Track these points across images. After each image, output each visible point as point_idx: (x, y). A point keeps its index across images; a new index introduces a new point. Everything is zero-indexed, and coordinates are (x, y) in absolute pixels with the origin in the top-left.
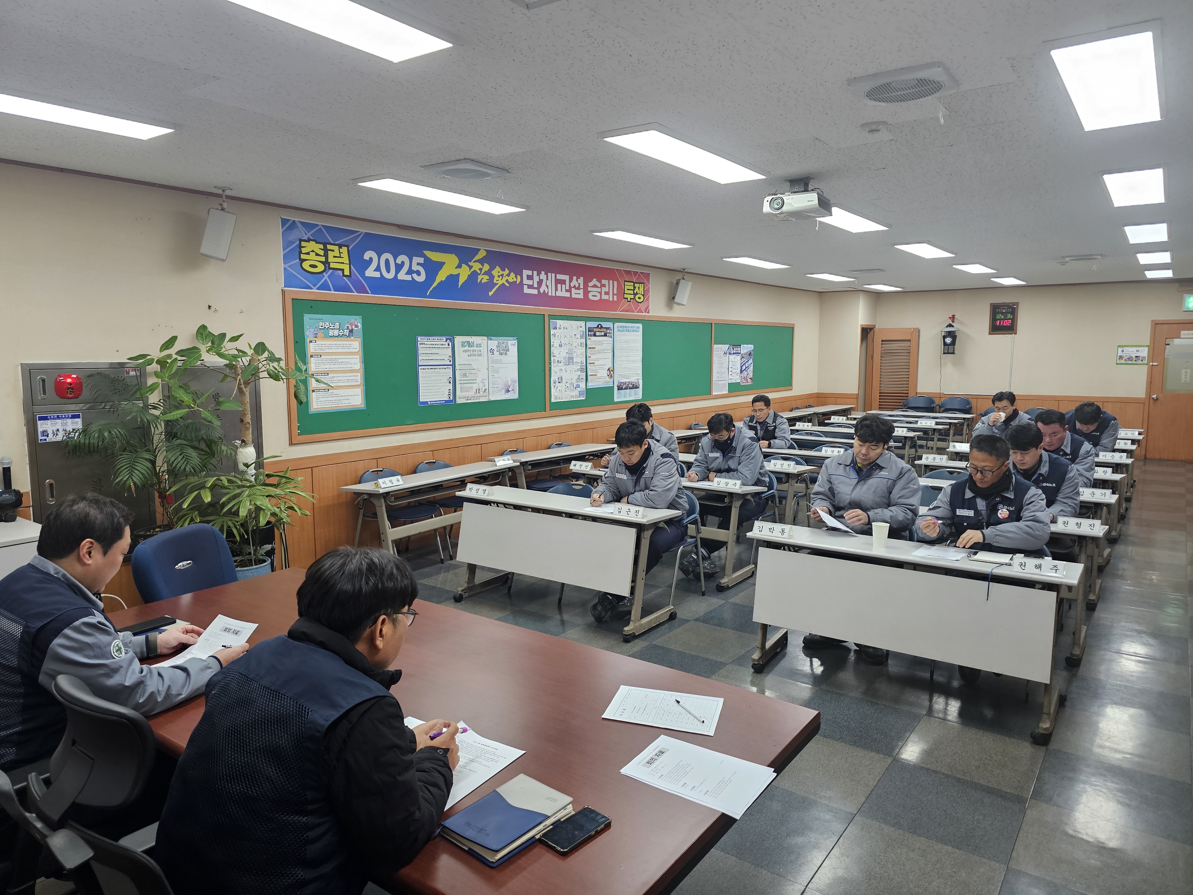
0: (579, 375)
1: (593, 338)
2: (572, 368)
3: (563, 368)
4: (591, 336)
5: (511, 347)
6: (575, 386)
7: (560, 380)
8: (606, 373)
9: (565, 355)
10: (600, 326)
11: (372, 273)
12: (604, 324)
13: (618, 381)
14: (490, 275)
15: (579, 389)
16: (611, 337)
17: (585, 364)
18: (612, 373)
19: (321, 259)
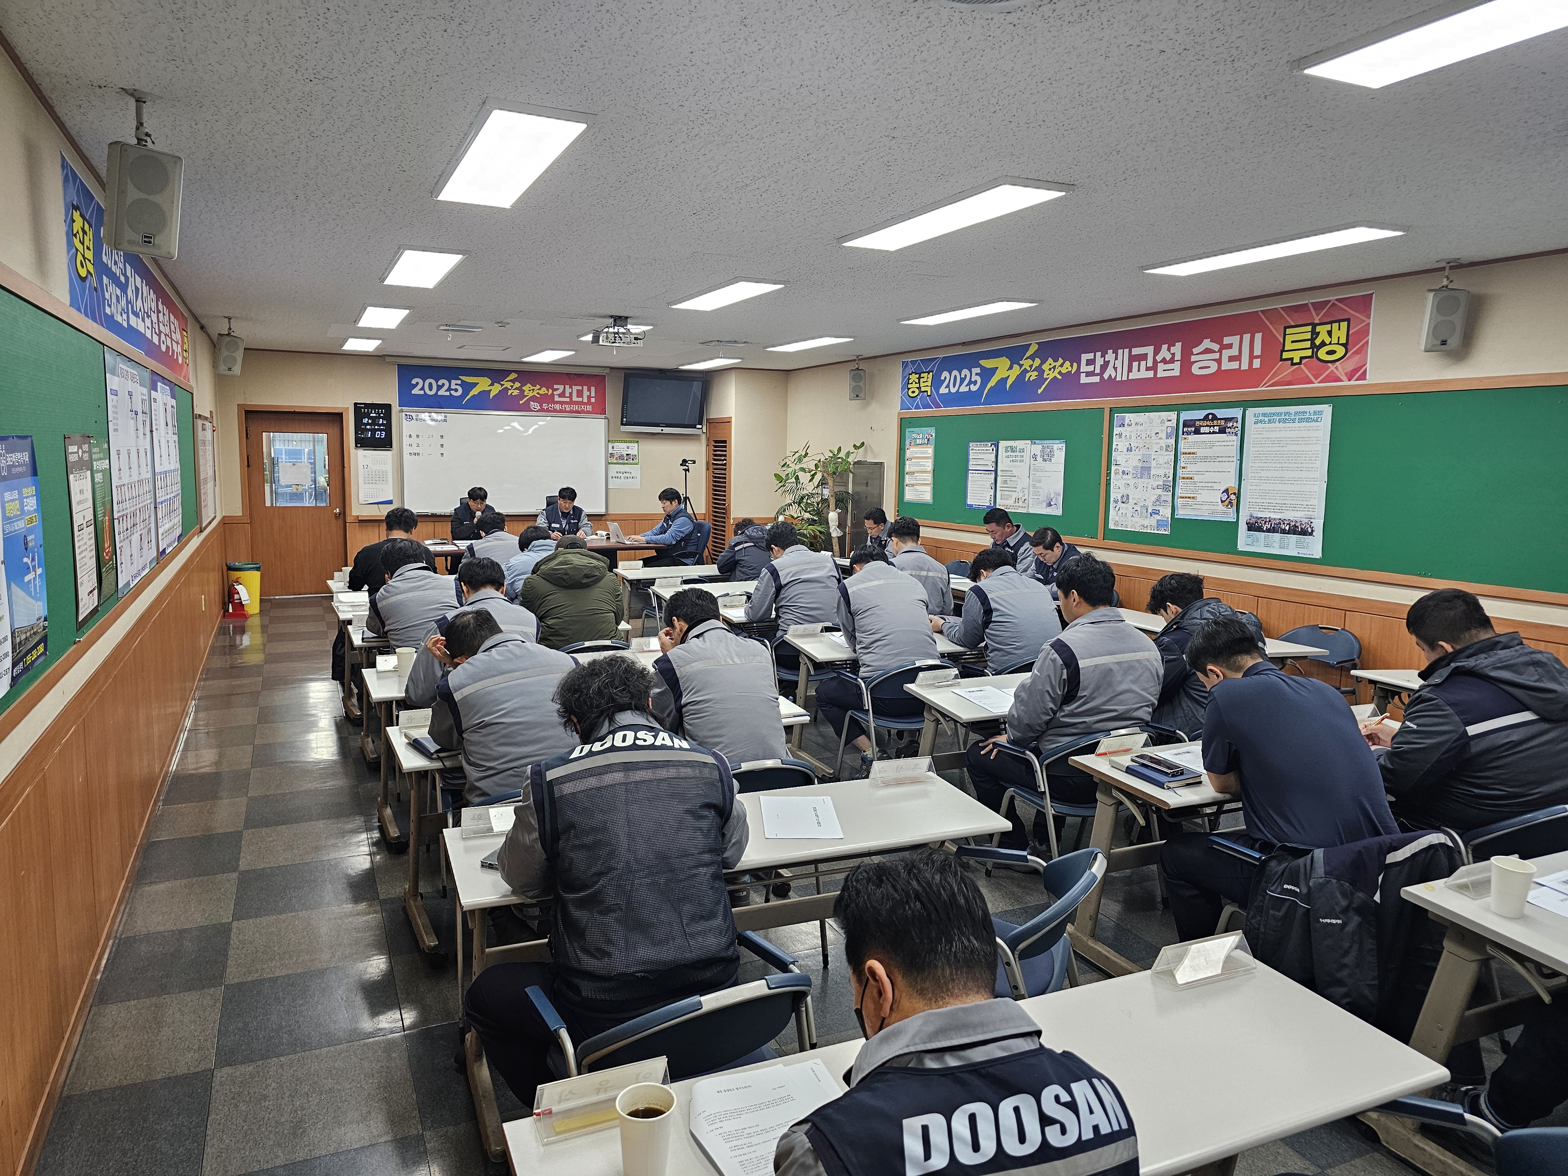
0: (1159, 495)
1: (1193, 438)
2: (1148, 483)
3: (1132, 482)
4: (1188, 433)
5: (1056, 452)
6: (1150, 511)
7: (1125, 500)
8: (1217, 496)
9: (1136, 463)
10: (1210, 417)
11: (943, 390)
12: (1221, 413)
13: (1248, 513)
14: (1039, 369)
15: (1158, 517)
16: (1236, 435)
17: (1171, 478)
18: (1233, 497)
19: (918, 385)
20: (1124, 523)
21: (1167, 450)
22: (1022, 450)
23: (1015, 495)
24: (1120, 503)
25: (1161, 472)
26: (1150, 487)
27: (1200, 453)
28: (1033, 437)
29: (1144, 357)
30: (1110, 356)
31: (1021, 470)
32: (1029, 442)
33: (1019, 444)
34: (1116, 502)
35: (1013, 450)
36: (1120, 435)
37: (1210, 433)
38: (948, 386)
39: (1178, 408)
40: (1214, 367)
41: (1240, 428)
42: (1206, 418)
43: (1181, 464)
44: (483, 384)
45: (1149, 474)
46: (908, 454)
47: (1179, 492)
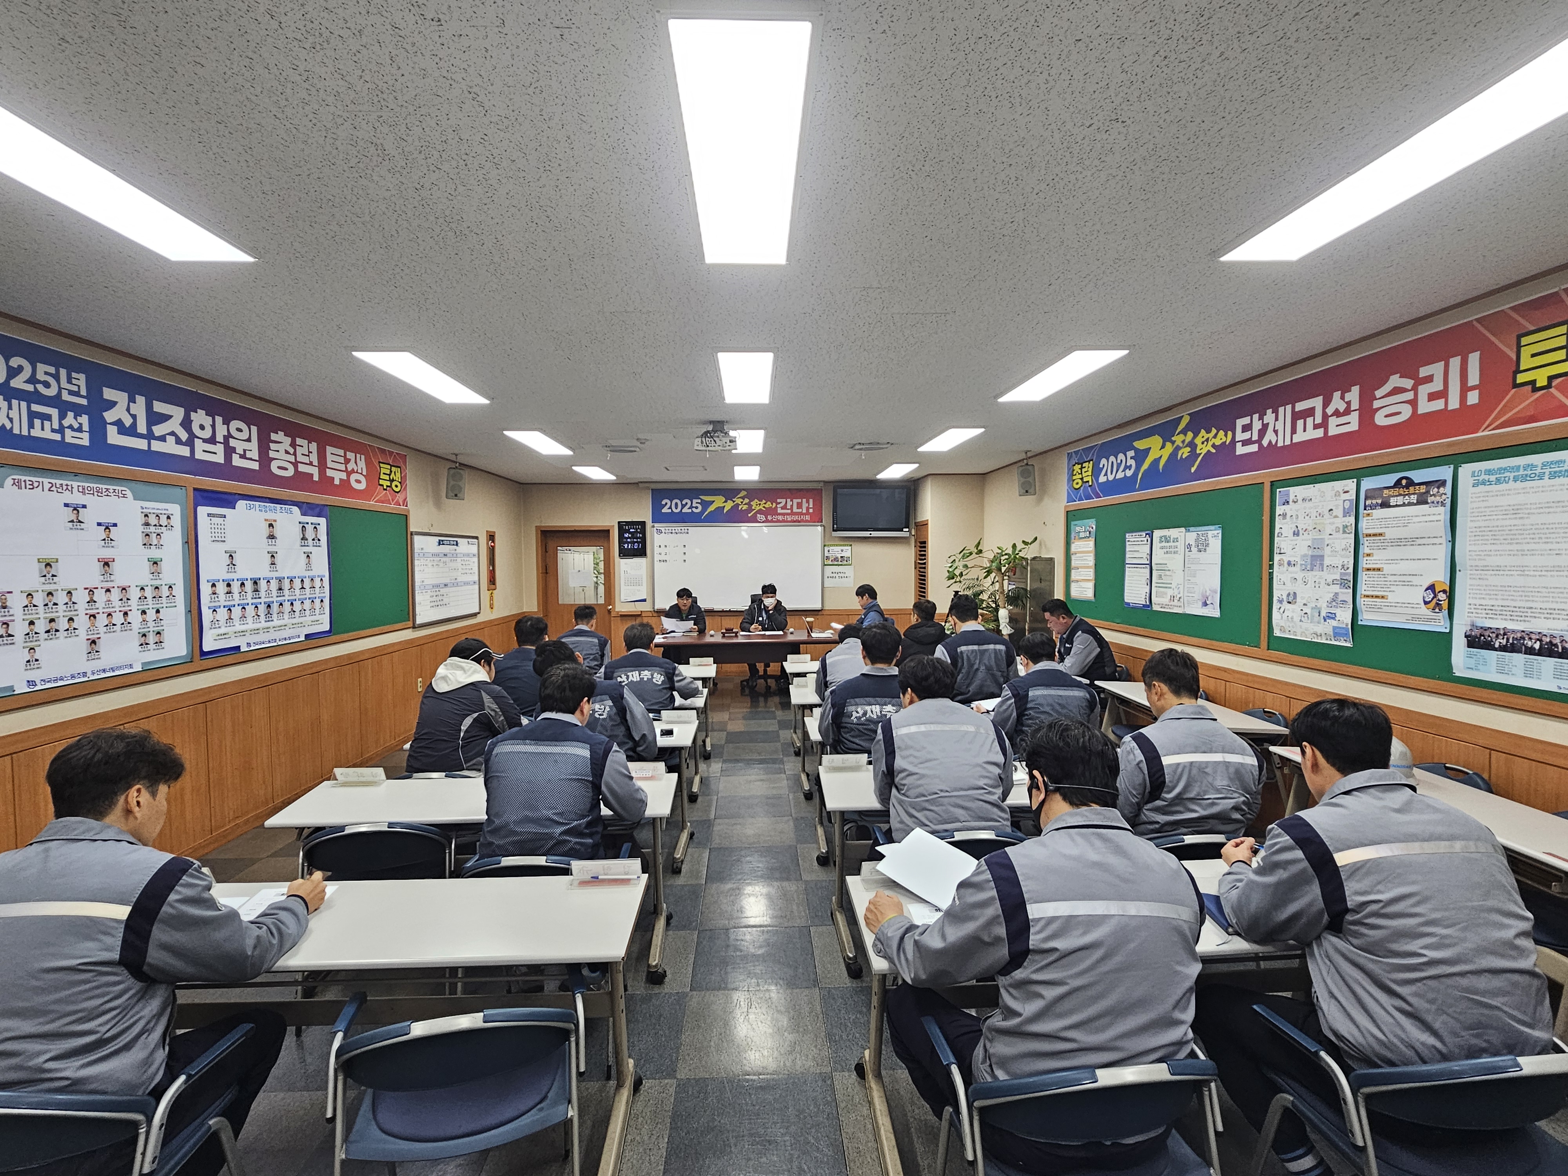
0: (1337, 594)
1: (1380, 513)
2: (1321, 578)
3: (1300, 575)
4: (1373, 507)
5: (1212, 540)
6: (1323, 614)
7: (1292, 599)
8: (1418, 595)
9: (1305, 551)
10: (1404, 482)
11: (1102, 479)
12: (1418, 476)
13: (1469, 621)
14: (1192, 445)
15: (1334, 623)
16: (1443, 504)
17: (1351, 570)
18: (1442, 596)
19: (1080, 476)
20: (1292, 630)
21: (1344, 532)
22: (1176, 540)
23: (1170, 592)
24: (1285, 603)
25: (1338, 562)
26: (1323, 582)
27: (1390, 534)
28: (1187, 524)
29: (1310, 412)
30: (1269, 417)
31: (1175, 562)
32: (1183, 529)
33: (1173, 533)
34: (1281, 601)
35: (1167, 539)
36: (1284, 516)
37: (1404, 505)
38: (1106, 474)
39: (1358, 474)
40: (1406, 412)
41: (1449, 495)
42: (1398, 483)
43: (1364, 549)
44: (719, 501)
45: (1322, 565)
46: (1073, 548)
47: (1362, 589)
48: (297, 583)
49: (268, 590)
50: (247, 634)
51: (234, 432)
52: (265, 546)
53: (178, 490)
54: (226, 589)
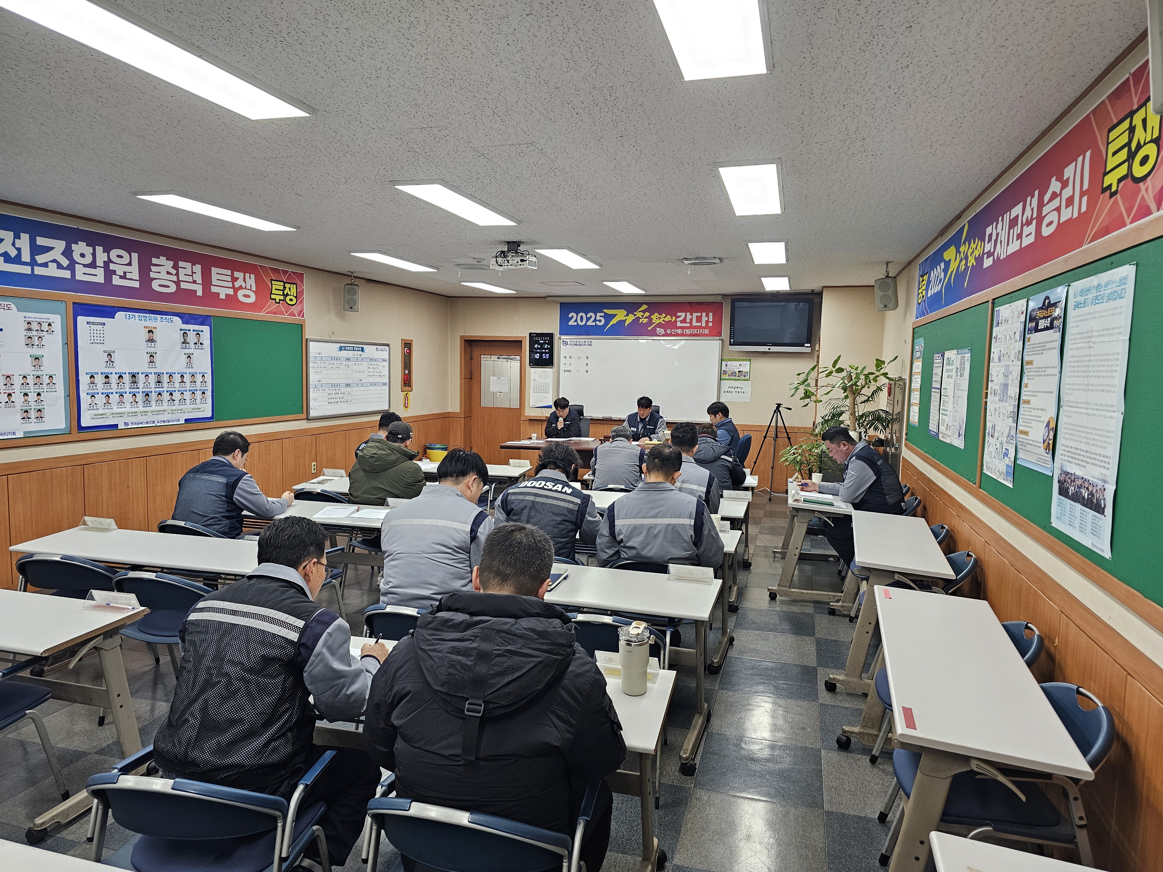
3: (998, 407)
11: (931, 291)
17: (1017, 402)
19: (922, 290)
38: (933, 286)
44: (620, 315)
46: (914, 368)
48: (177, 378)
49: (147, 383)
50: (124, 416)
51: (113, 258)
52: (145, 348)
53: (59, 303)
54: (104, 380)
